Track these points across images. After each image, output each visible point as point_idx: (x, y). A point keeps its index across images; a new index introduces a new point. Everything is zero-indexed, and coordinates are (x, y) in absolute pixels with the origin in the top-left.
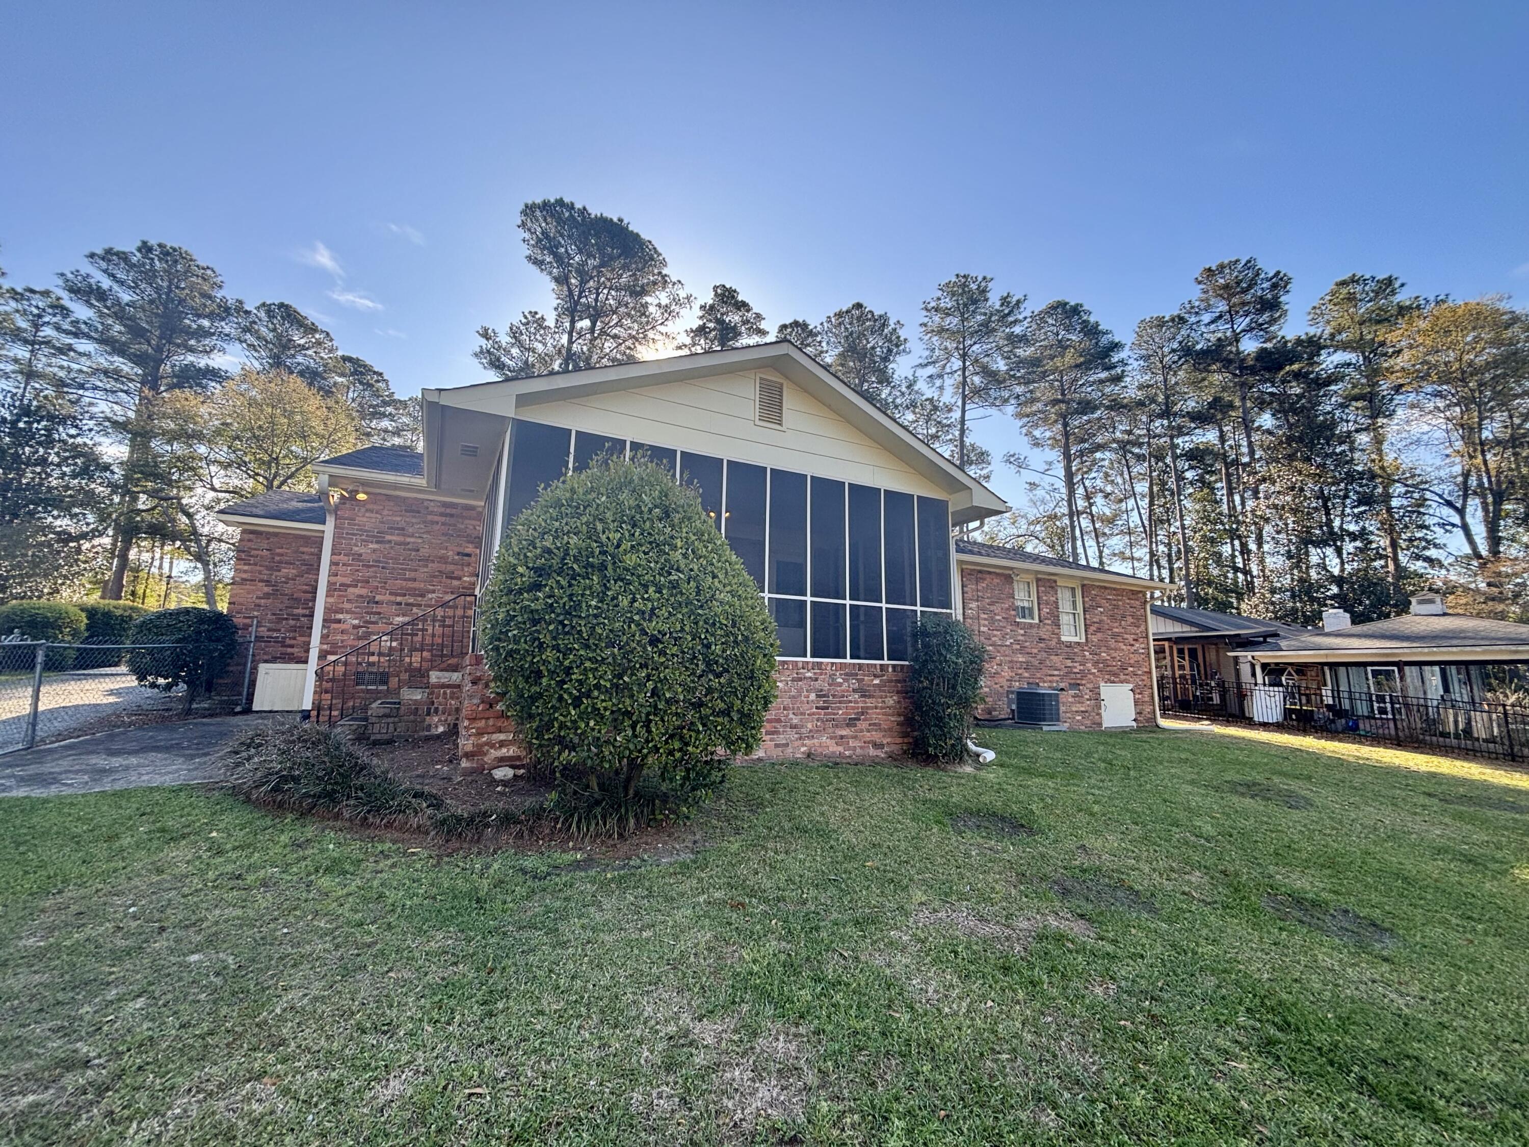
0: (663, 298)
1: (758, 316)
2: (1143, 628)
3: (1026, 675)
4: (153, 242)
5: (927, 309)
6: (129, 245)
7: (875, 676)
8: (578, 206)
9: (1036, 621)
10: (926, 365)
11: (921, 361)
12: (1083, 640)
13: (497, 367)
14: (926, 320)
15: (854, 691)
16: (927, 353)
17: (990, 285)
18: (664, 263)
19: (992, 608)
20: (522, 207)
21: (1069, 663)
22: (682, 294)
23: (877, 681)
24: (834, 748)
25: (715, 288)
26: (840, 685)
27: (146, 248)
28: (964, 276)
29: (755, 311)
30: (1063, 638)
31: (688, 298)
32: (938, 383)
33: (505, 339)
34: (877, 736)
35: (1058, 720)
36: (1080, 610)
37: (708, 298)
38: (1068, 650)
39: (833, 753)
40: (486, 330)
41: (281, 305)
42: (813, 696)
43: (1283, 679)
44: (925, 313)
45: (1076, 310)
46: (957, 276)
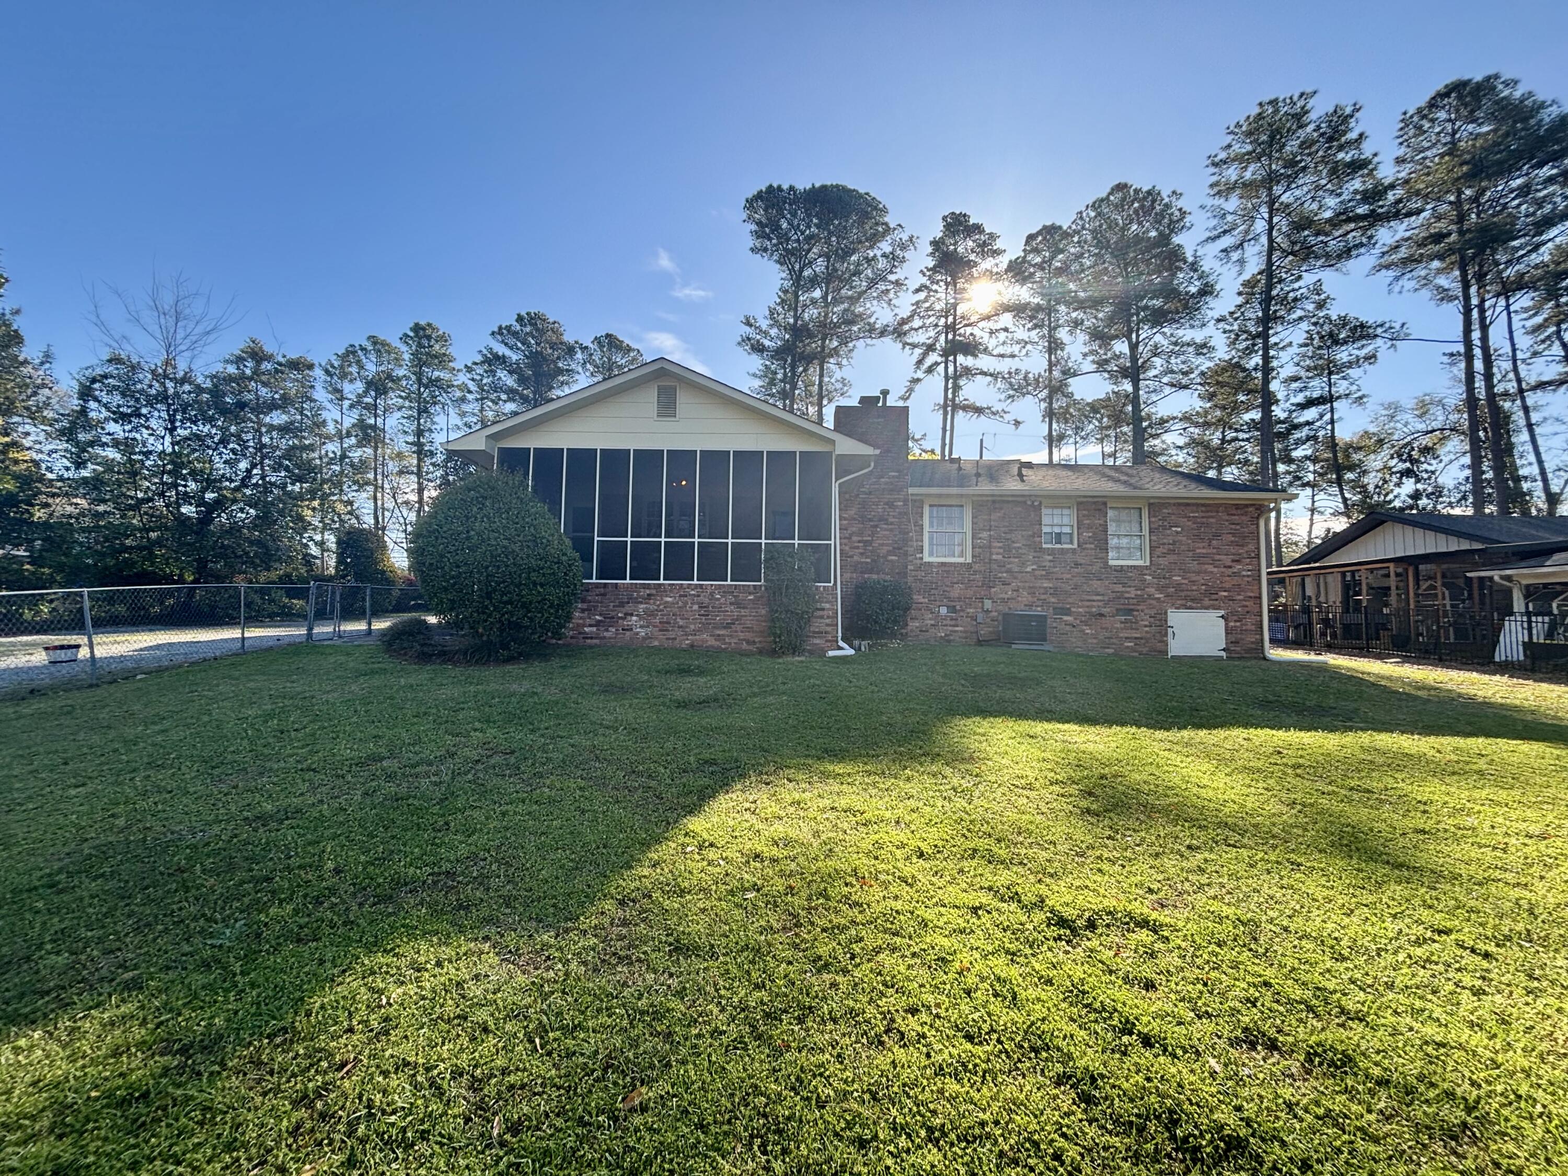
0: (885, 246)
1: (992, 237)
2: (1251, 547)
3: (1053, 600)
4: (523, 313)
5: (1215, 165)
6: (510, 320)
7: (750, 594)
8: (785, 187)
9: (1075, 546)
10: (1218, 237)
11: (1208, 234)
12: (1148, 564)
13: (760, 351)
14: (1215, 179)
15: (731, 604)
16: (1214, 222)
17: (1311, 103)
18: (885, 210)
19: (1008, 536)
20: (743, 203)
21: (1119, 588)
22: (905, 237)
23: (751, 597)
24: (712, 642)
25: (944, 218)
26: (718, 599)
27: (520, 319)
28: (1270, 103)
29: (987, 231)
30: (1111, 563)
31: (911, 239)
32: (1235, 256)
33: (764, 324)
34: (749, 636)
35: (1045, 640)
36: (1146, 531)
37: (937, 231)
38: (1119, 574)
39: (712, 646)
40: (747, 319)
41: (608, 336)
42: (696, 607)
43: (1554, 605)
44: (1212, 170)
45: (1487, 86)
46: (1261, 104)
